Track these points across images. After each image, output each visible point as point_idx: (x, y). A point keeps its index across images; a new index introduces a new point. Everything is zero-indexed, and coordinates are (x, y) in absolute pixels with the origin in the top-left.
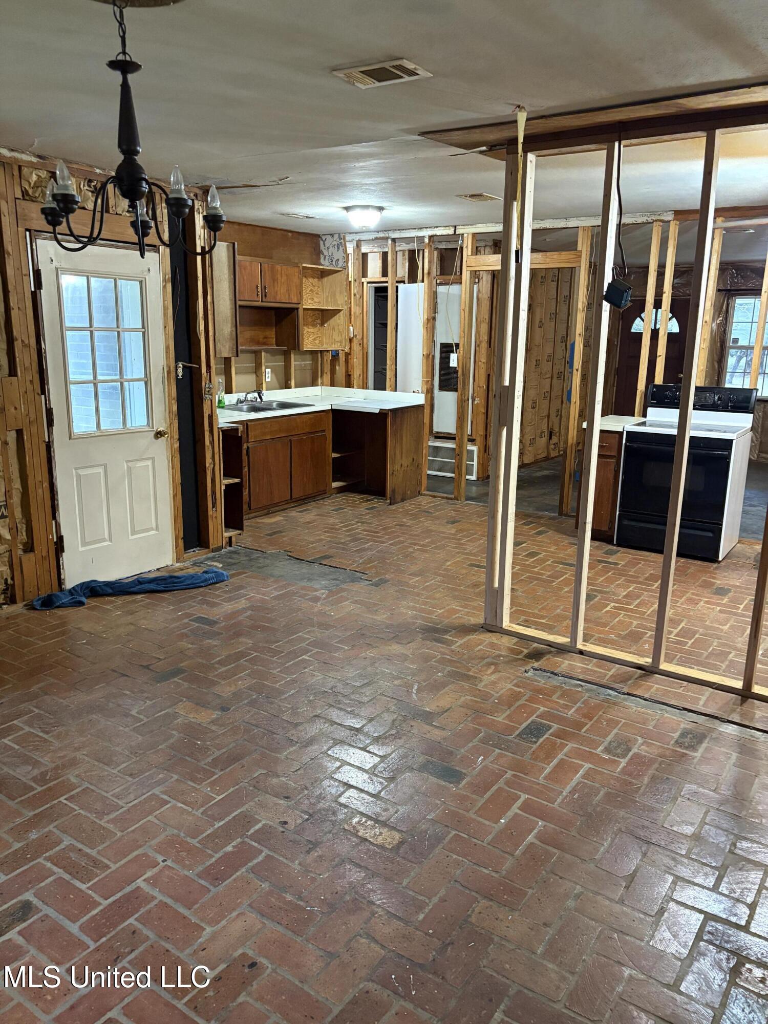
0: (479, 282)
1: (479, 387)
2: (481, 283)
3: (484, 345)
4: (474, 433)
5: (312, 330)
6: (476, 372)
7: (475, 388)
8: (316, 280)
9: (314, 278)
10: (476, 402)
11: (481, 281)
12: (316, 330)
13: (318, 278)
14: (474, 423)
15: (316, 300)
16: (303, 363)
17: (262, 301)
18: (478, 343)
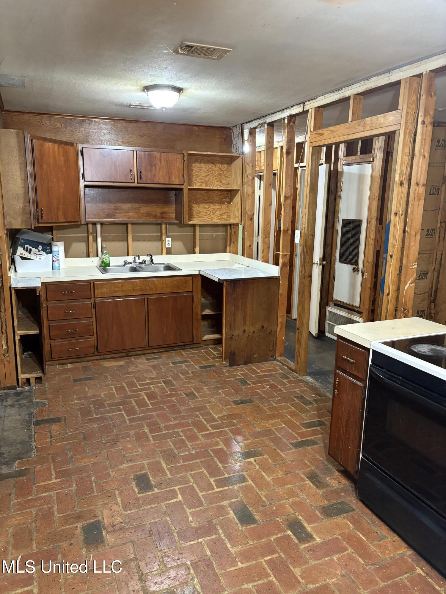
0: (373, 161)
1: (368, 262)
2: (375, 162)
3: (374, 222)
4: (362, 306)
5: (219, 207)
6: (367, 247)
7: (365, 263)
8: (225, 165)
9: (222, 163)
10: (364, 277)
11: (375, 160)
12: (223, 207)
13: (227, 164)
14: (363, 296)
15: (224, 182)
16: (214, 234)
17: (138, 183)
18: (369, 220)
